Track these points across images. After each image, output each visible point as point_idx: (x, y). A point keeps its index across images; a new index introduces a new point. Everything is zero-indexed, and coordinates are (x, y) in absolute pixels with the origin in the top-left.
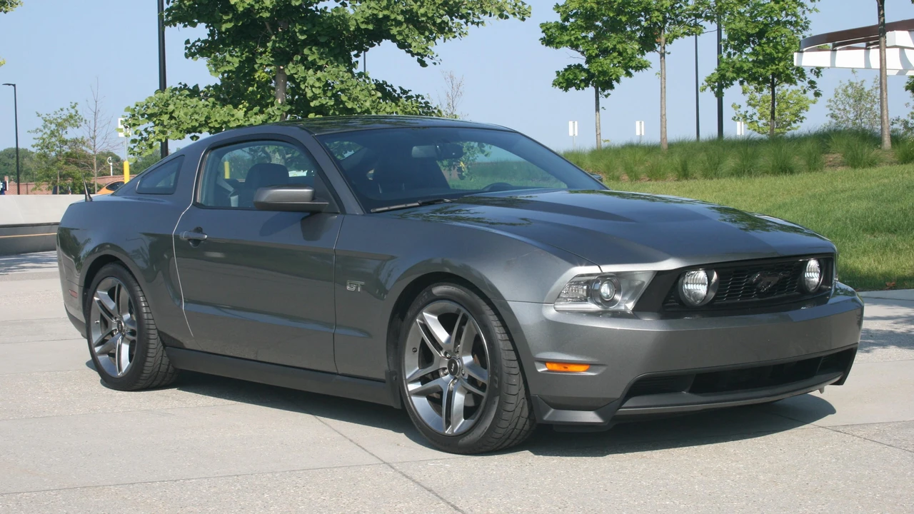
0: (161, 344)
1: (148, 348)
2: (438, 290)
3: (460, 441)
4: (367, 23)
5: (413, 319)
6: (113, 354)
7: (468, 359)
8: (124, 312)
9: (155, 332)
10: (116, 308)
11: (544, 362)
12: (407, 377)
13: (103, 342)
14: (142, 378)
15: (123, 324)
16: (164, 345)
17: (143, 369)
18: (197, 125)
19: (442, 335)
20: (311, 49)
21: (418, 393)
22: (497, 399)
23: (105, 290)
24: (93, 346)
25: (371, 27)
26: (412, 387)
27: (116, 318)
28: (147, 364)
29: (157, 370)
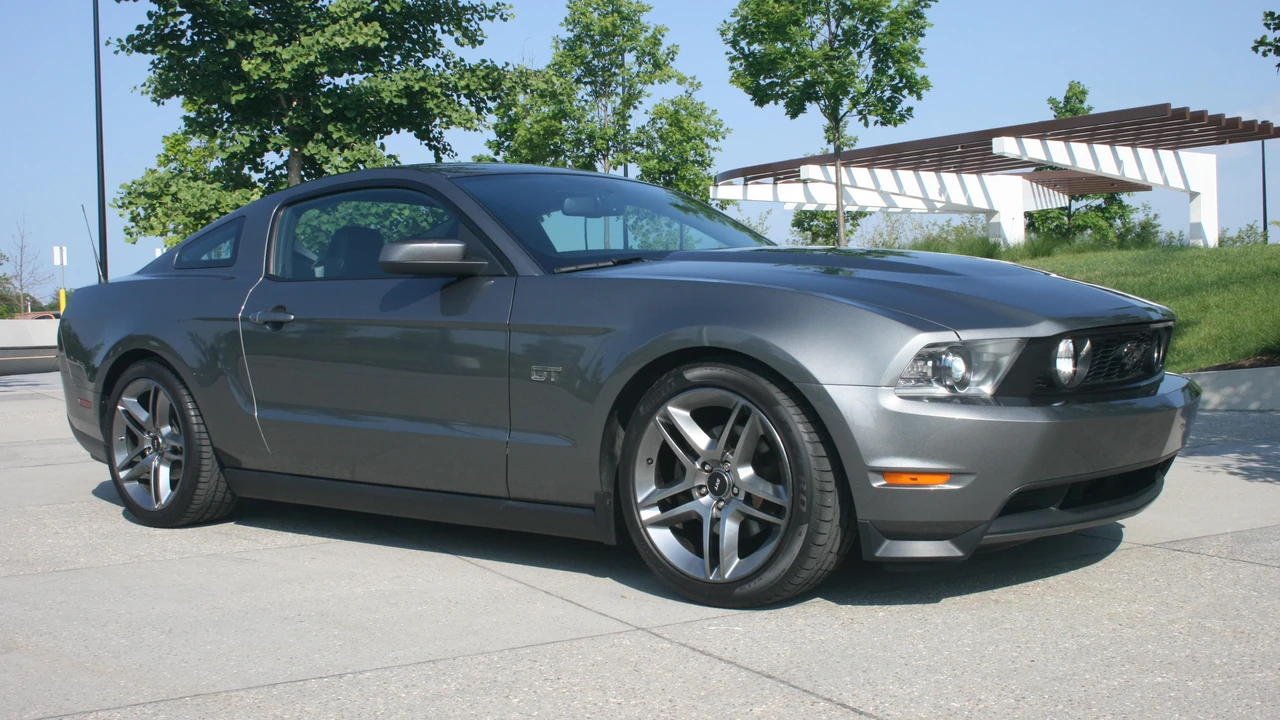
0: (216, 465)
1: (200, 471)
2: (693, 374)
3: (738, 591)
4: (400, 97)
5: (651, 415)
6: (147, 481)
7: (746, 472)
8: (163, 424)
9: (210, 449)
10: (151, 419)
11: (884, 472)
12: (639, 500)
13: (130, 464)
14: (191, 511)
15: (160, 440)
16: (222, 466)
17: (192, 499)
18: (207, 209)
19: (699, 439)
20: (335, 126)
21: (657, 523)
22: (804, 529)
23: (132, 396)
24: (116, 469)
25: (404, 102)
26: (647, 514)
27: (149, 433)
28: (198, 492)
29: (210, 499)
